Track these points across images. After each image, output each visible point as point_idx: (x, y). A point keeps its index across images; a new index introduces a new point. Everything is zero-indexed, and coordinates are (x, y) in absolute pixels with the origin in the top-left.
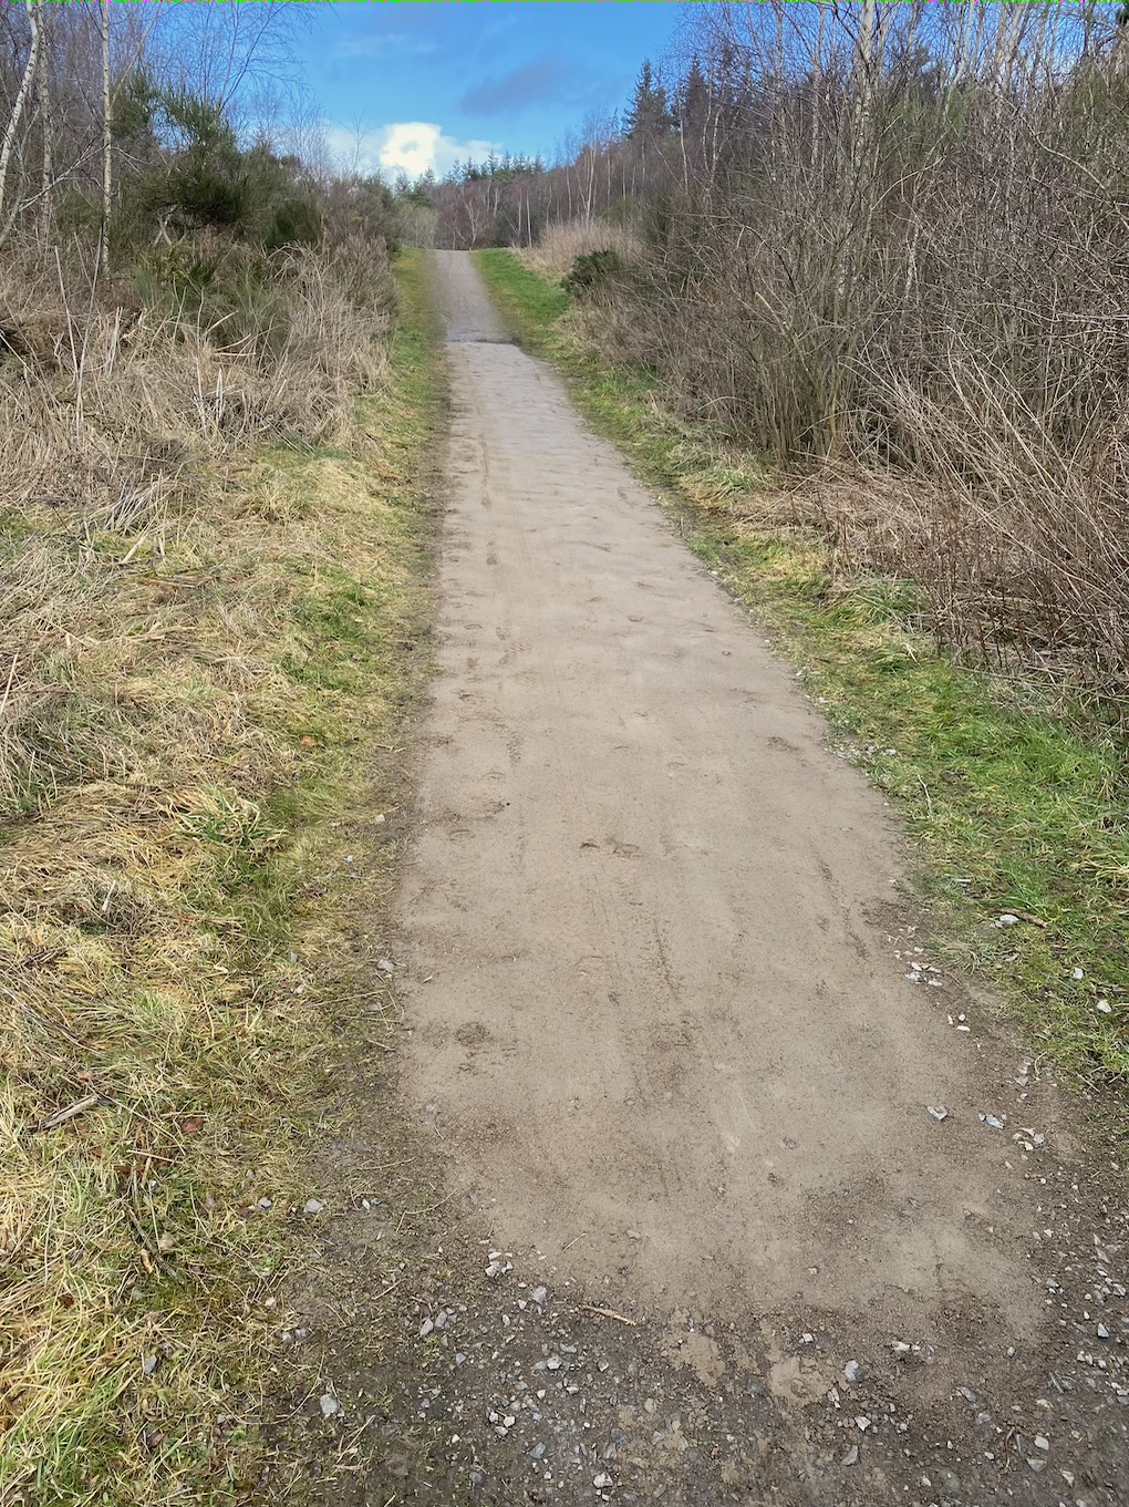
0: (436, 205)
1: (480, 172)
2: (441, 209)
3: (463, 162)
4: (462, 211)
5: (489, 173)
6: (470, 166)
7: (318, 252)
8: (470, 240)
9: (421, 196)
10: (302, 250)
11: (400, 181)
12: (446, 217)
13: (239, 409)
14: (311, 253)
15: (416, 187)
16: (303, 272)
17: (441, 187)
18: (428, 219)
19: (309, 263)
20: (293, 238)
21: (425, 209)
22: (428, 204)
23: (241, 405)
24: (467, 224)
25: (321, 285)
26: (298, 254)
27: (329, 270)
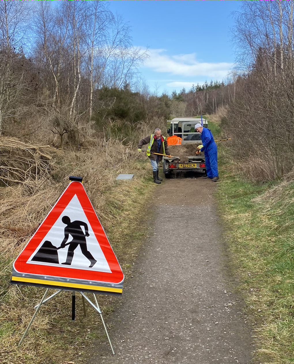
0: (186, 101)
1: (202, 88)
2: (188, 102)
3: (196, 85)
4: (195, 102)
5: (205, 88)
6: (198, 86)
7: (146, 123)
8: (197, 112)
9: (180, 98)
10: (142, 122)
11: (173, 93)
12: (189, 105)
13: (131, 155)
14: (144, 123)
15: (179, 95)
16: (142, 128)
17: (188, 94)
18: (183, 106)
19: (144, 125)
20: (140, 120)
21: (182, 102)
22: (183, 100)
23: (131, 154)
24: (197, 107)
25: (146, 131)
26: (141, 123)
27: (149, 127)
